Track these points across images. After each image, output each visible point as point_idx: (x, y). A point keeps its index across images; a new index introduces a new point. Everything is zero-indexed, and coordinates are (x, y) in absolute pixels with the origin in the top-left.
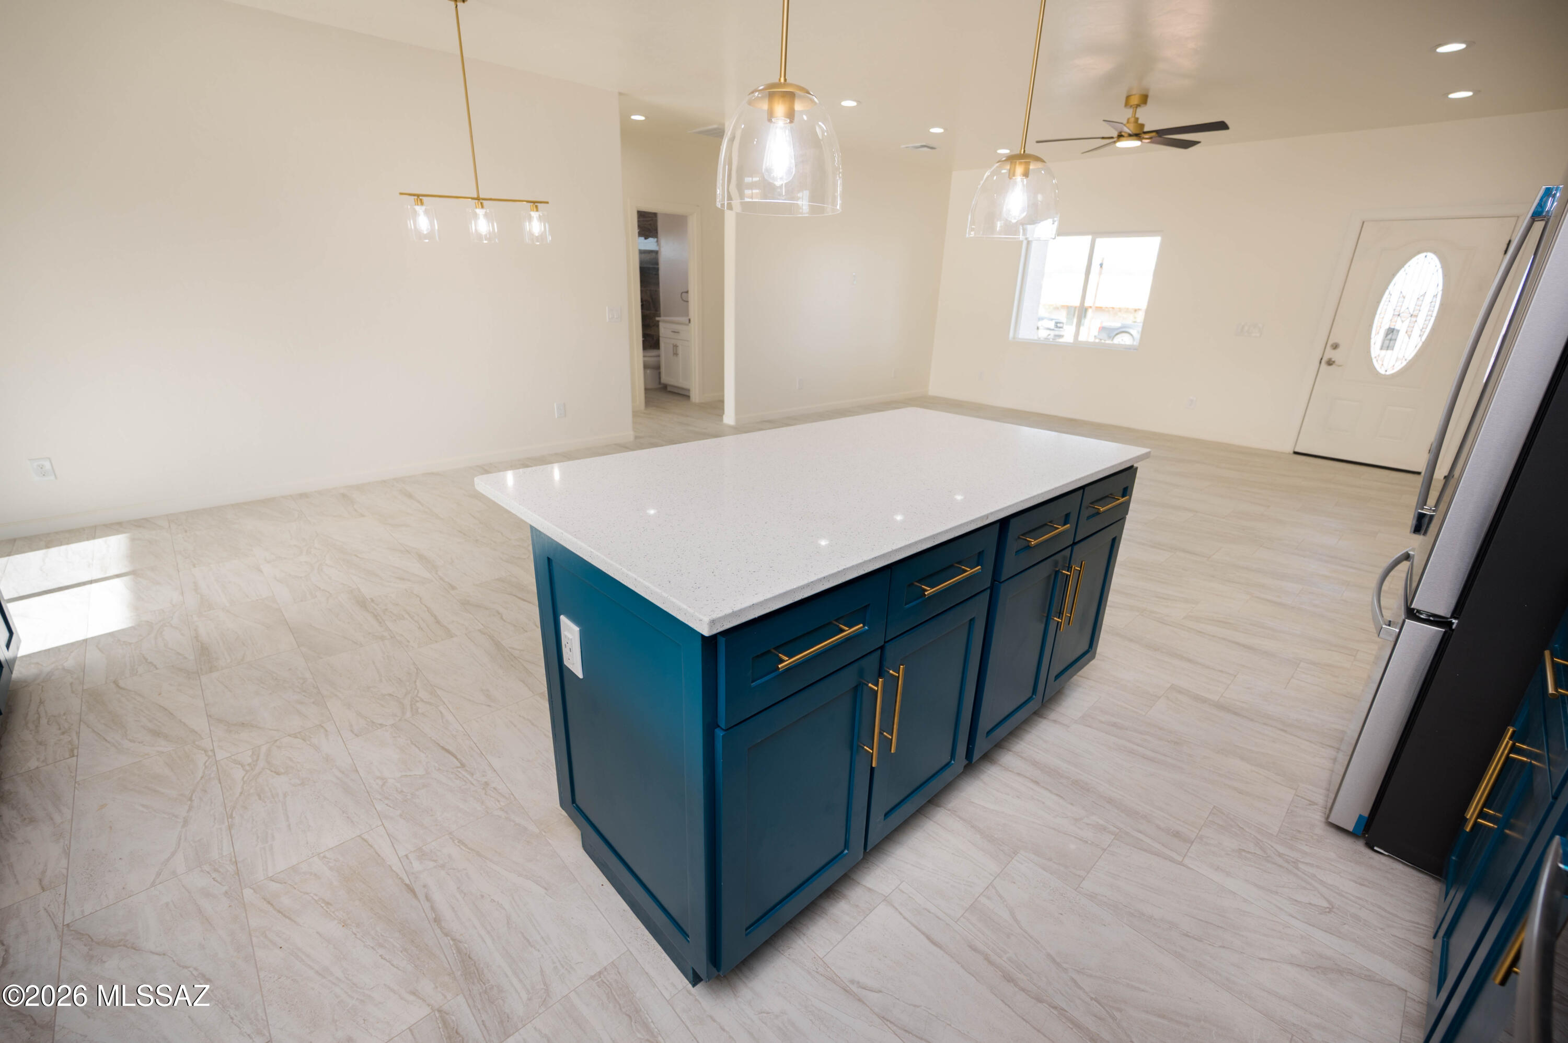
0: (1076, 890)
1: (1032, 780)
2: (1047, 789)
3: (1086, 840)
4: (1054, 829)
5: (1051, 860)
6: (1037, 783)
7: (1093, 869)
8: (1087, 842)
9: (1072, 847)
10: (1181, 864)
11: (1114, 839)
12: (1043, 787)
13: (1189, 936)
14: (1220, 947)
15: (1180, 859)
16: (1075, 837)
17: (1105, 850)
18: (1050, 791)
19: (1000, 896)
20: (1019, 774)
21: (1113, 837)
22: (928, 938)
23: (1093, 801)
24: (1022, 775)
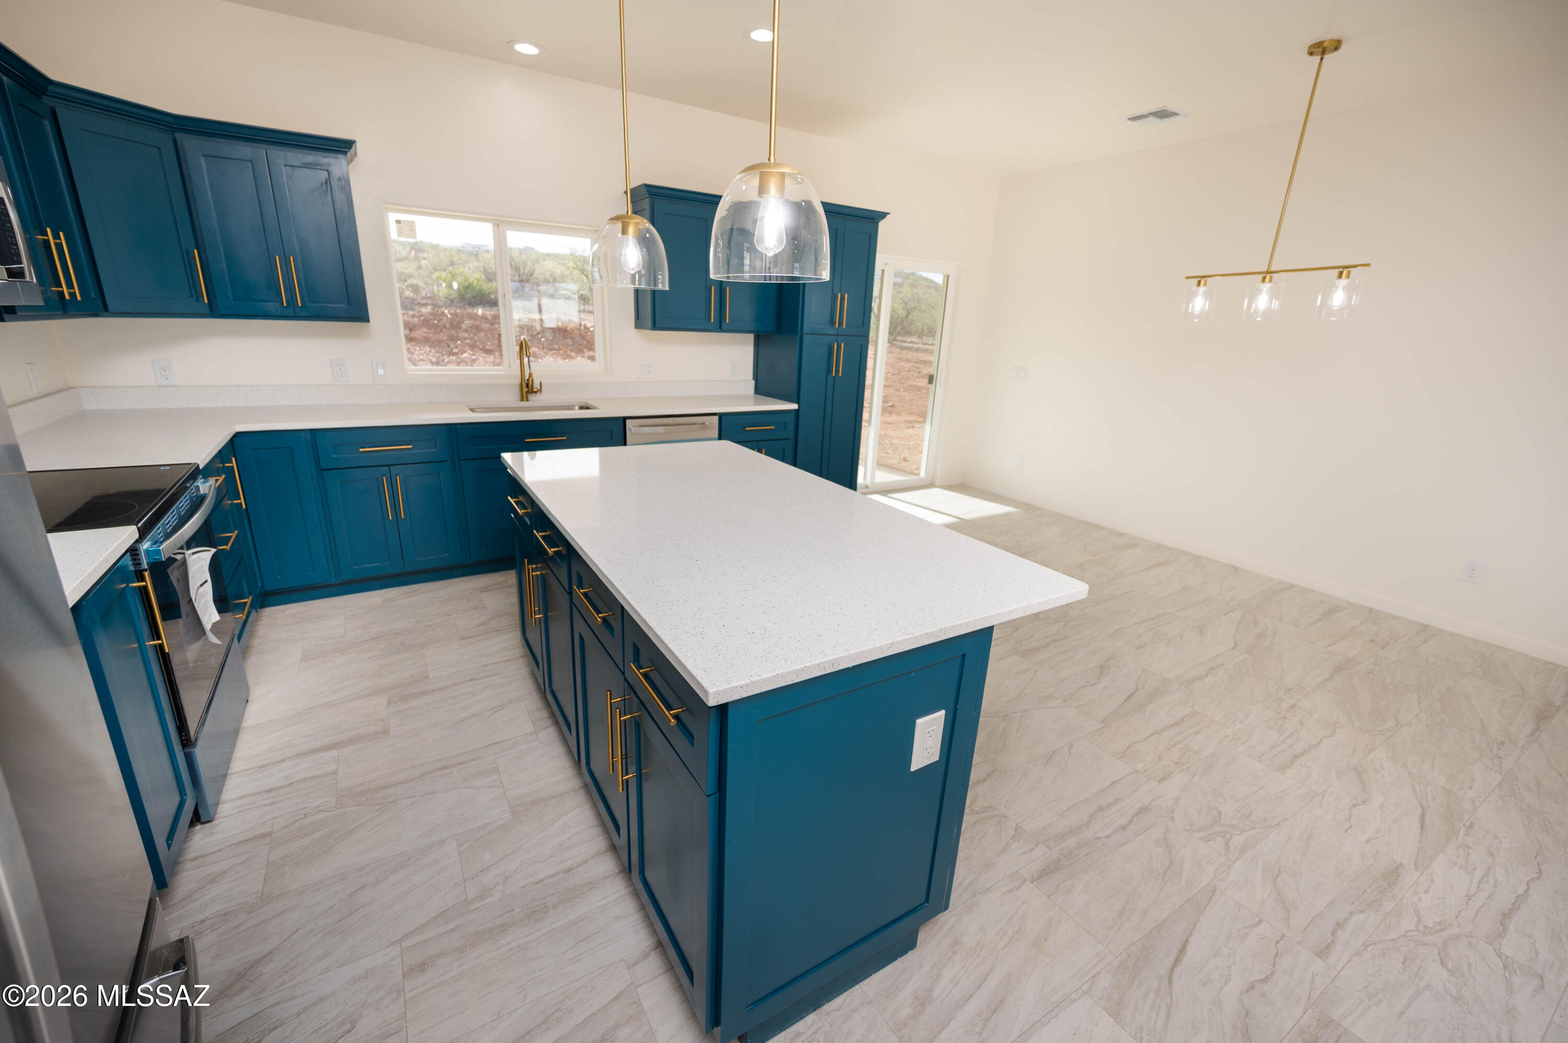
0: (456, 835)
1: (573, 869)
2: (554, 876)
3: (484, 873)
4: (511, 854)
5: (489, 833)
6: (567, 871)
7: (459, 859)
8: (482, 871)
9: (487, 857)
10: (399, 941)
11: (467, 898)
12: (558, 874)
13: (360, 889)
14: (333, 906)
15: (405, 944)
16: (492, 865)
17: (465, 881)
18: (551, 877)
19: (491, 787)
20: (586, 862)
21: (469, 900)
22: (497, 743)
23: (514, 910)
24: (583, 864)
